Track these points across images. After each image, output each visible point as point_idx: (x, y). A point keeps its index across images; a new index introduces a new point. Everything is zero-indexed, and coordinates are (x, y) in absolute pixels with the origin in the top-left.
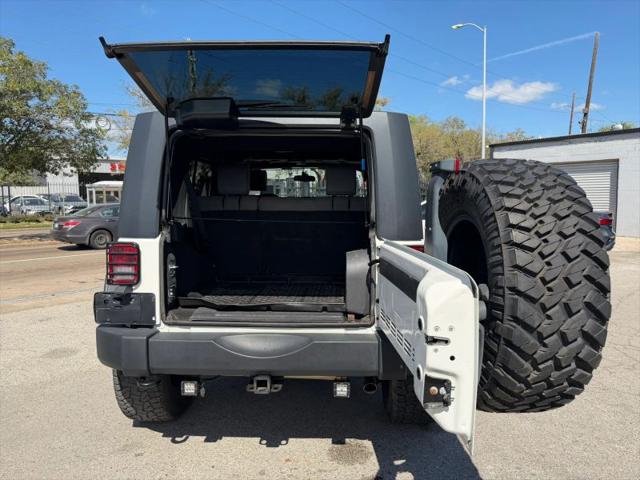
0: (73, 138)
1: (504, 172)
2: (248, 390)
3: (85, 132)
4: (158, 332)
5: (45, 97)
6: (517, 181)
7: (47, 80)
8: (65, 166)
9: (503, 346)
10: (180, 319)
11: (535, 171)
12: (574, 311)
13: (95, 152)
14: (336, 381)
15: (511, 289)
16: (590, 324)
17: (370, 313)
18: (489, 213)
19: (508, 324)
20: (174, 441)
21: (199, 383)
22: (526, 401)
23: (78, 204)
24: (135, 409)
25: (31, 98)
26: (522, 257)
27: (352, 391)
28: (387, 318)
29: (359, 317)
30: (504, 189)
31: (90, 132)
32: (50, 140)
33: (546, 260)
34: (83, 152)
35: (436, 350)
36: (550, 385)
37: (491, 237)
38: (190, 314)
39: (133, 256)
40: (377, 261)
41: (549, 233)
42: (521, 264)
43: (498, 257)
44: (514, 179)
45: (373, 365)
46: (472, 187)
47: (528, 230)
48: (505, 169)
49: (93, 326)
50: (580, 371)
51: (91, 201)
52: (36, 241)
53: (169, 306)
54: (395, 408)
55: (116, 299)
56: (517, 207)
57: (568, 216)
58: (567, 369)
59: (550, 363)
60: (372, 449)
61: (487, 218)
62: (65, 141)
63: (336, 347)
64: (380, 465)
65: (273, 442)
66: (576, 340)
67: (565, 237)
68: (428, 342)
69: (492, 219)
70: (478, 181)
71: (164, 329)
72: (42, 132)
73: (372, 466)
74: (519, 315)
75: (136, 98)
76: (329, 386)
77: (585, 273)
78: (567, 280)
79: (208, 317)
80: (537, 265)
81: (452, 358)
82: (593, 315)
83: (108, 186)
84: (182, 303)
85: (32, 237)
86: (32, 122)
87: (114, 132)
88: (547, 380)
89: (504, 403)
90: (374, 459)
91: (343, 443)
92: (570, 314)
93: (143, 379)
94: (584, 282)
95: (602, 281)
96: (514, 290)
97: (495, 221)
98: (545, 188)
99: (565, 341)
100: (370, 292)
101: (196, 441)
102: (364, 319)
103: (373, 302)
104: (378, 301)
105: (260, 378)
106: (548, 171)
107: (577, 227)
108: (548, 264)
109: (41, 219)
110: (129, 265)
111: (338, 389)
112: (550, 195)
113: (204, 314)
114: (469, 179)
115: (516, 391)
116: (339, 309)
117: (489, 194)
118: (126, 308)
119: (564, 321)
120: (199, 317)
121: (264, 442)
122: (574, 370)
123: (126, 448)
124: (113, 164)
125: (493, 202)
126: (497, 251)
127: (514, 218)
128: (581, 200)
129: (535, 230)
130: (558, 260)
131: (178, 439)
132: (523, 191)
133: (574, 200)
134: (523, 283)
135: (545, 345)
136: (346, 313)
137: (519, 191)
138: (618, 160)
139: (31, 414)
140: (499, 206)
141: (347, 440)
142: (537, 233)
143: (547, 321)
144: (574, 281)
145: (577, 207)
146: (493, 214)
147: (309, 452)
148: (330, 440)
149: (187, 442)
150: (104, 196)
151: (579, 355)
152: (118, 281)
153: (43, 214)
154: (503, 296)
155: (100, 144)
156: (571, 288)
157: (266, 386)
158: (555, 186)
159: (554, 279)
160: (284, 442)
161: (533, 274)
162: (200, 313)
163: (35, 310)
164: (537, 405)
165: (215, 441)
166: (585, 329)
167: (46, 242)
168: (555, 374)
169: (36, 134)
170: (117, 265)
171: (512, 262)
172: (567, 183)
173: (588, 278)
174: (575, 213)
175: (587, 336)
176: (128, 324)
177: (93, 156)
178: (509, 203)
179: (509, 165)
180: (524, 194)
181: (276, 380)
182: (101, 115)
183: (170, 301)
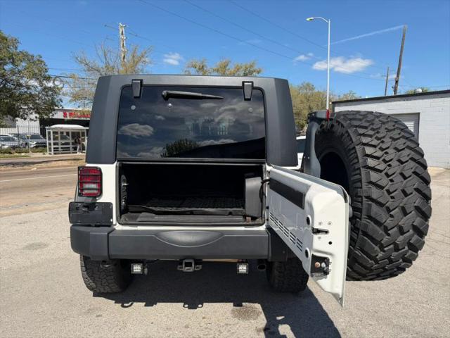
0: (37, 93)
1: (360, 120)
2: (178, 269)
3: (46, 89)
4: (115, 229)
5: (17, 63)
6: (369, 126)
7: (18, 51)
8: (31, 113)
9: (361, 235)
10: (129, 220)
11: (380, 119)
12: (408, 212)
13: (53, 104)
14: (238, 262)
15: (367, 197)
16: (418, 221)
17: (262, 216)
18: (351, 147)
19: (365, 221)
20: (123, 306)
21: (144, 265)
22: (375, 272)
23: (40, 141)
24: (96, 284)
25: (6, 64)
26: (374, 176)
27: (249, 269)
28: (275, 219)
29: (254, 219)
30: (361, 131)
31: (50, 89)
32: (20, 94)
33: (390, 178)
34: (44, 103)
35: (320, 238)
36: (391, 261)
37: (353, 162)
38: (137, 217)
39: (97, 177)
40: (267, 180)
41: (391, 160)
42: (374, 181)
43: (358, 176)
44: (367, 124)
45: (264, 251)
46: (338, 130)
47: (378, 158)
48: (361, 117)
49: (68, 225)
50: (410, 252)
51: (50, 139)
52: (10, 167)
53: (122, 212)
54: (276, 281)
55: (84, 206)
56: (370, 143)
57: (403, 149)
58: (403, 250)
59: (392, 246)
60: (261, 310)
61: (350, 150)
62: (31, 95)
63: (240, 239)
64: (267, 320)
65: (193, 306)
66: (408, 231)
67: (402, 163)
68: (314, 233)
69: (354, 151)
70: (342, 126)
71: (118, 227)
72: (15, 89)
73: (262, 321)
74: (373, 215)
75: (83, 65)
76: (234, 266)
77: (415, 187)
78: (403, 191)
79: (150, 219)
80: (384, 181)
81: (330, 243)
82: (420, 214)
83: (61, 128)
84: (131, 209)
85: (7, 164)
86: (7, 81)
87: (66, 89)
88: (389, 258)
89: (359, 274)
90: (263, 316)
91: (242, 306)
92: (405, 214)
93: (104, 262)
94: (415, 193)
95: (426, 192)
96: (369, 198)
97: (356, 152)
98: (389, 130)
99: (402, 231)
100: (262, 201)
101: (139, 306)
102: (258, 220)
103: (264, 208)
104: (268, 208)
105: (187, 261)
106: (389, 119)
107: (410, 156)
108: (392, 181)
109: (13, 151)
110: (94, 183)
111: (240, 268)
112: (392, 135)
113: (147, 217)
114: (336, 124)
115: (369, 266)
116: (240, 213)
117: (351, 134)
118: (91, 213)
119: (402, 219)
120: (143, 219)
121: (186, 306)
122: (407, 251)
123: (89, 311)
124: (65, 112)
125: (354, 140)
126: (358, 172)
127: (369, 150)
128: (412, 138)
129: (383, 158)
130: (398, 178)
131: (126, 305)
132: (373, 132)
133: (407, 138)
134: (375, 193)
135: (389, 235)
136: (245, 216)
137: (371, 133)
138: (419, 113)
139: (19, 289)
140: (358, 142)
141: (244, 304)
142: (384, 160)
143: (391, 219)
144: (408, 192)
145: (409, 143)
146: (354, 148)
147: (217, 312)
148: (232, 304)
149: (132, 306)
150: (59, 135)
151: (411, 241)
152: (86, 194)
153: (14, 148)
154: (362, 202)
155: (57, 98)
156: (406, 197)
157: (191, 266)
158: (394, 129)
159: (395, 191)
160: (200, 306)
161: (382, 188)
162: (144, 216)
163: (14, 216)
164: (381, 275)
165: (152, 306)
166: (415, 224)
167: (17, 168)
168: (394, 254)
169: (10, 90)
170: (86, 183)
171: (367, 179)
172: (402, 128)
173: (417, 190)
174: (408, 147)
175: (415, 229)
176: (93, 224)
177: (51, 106)
178: (365, 140)
179: (364, 115)
180: (374, 134)
181: (198, 262)
182: (56, 77)
183: (122, 208)
